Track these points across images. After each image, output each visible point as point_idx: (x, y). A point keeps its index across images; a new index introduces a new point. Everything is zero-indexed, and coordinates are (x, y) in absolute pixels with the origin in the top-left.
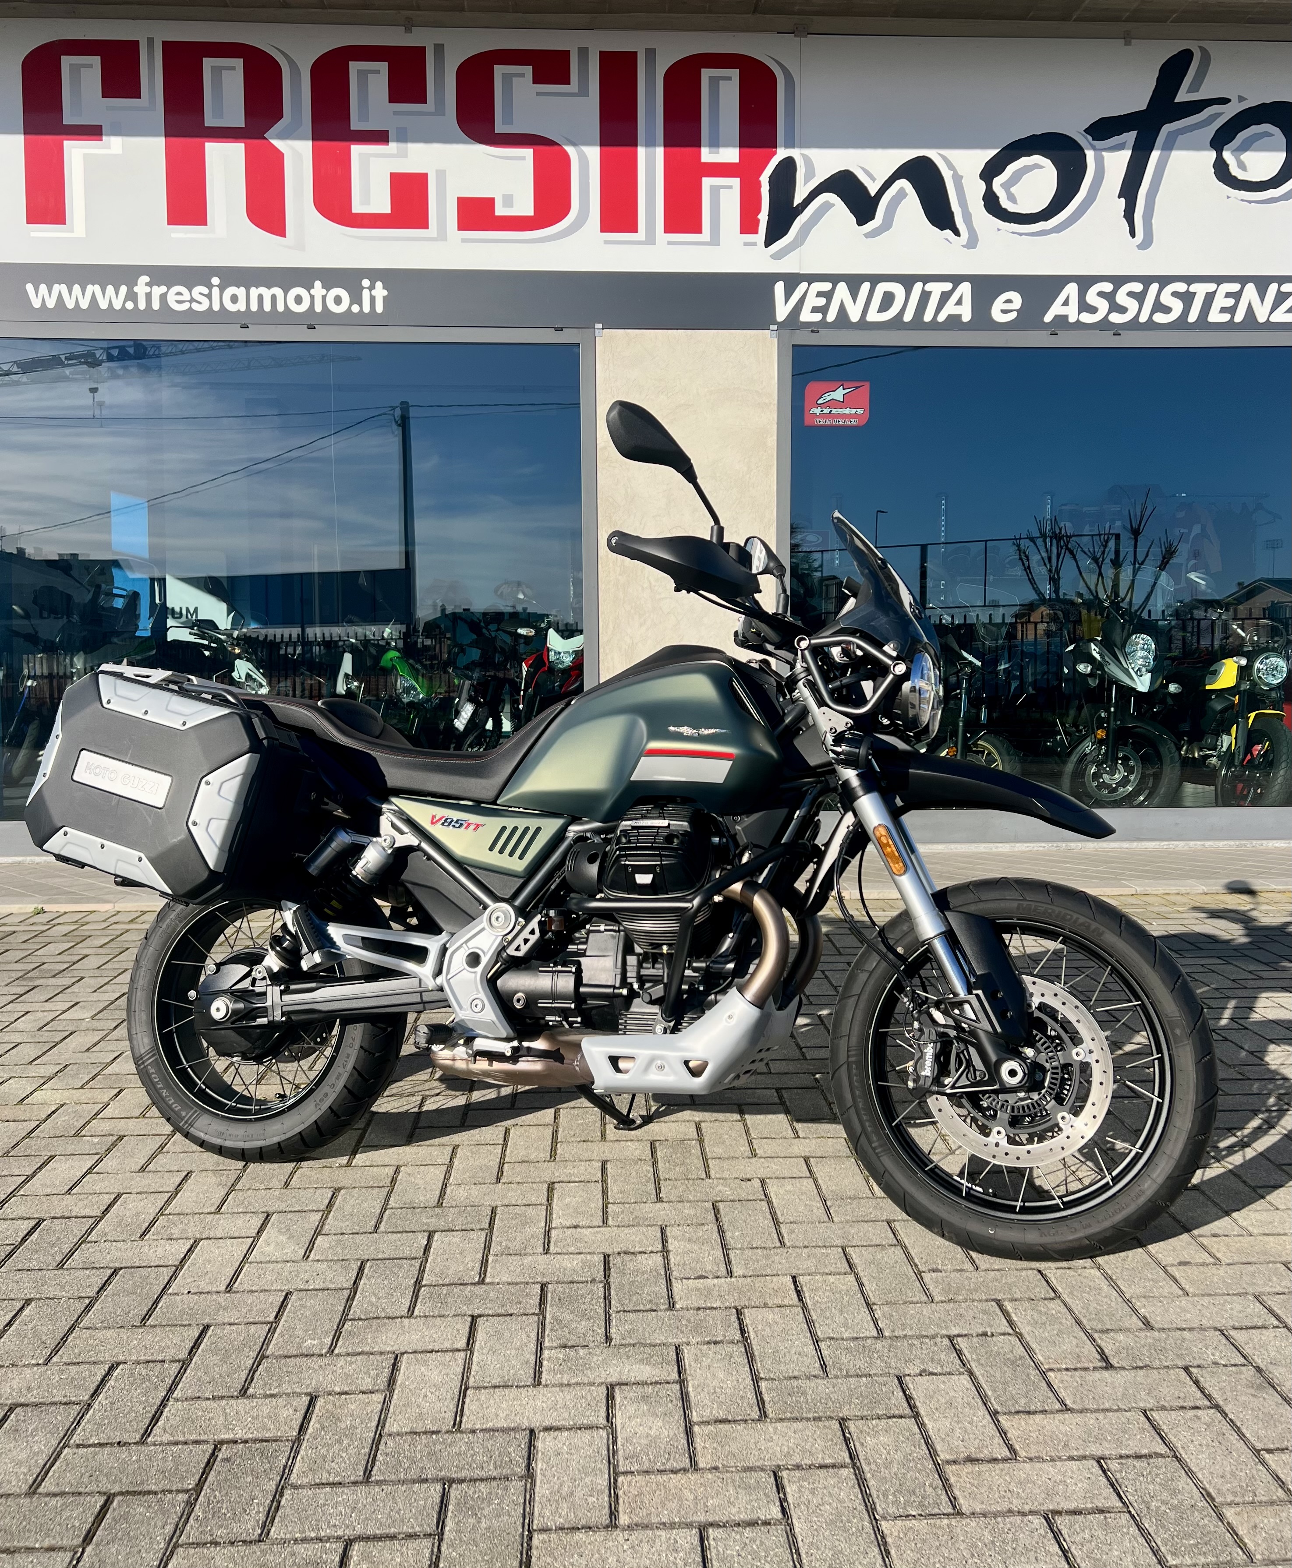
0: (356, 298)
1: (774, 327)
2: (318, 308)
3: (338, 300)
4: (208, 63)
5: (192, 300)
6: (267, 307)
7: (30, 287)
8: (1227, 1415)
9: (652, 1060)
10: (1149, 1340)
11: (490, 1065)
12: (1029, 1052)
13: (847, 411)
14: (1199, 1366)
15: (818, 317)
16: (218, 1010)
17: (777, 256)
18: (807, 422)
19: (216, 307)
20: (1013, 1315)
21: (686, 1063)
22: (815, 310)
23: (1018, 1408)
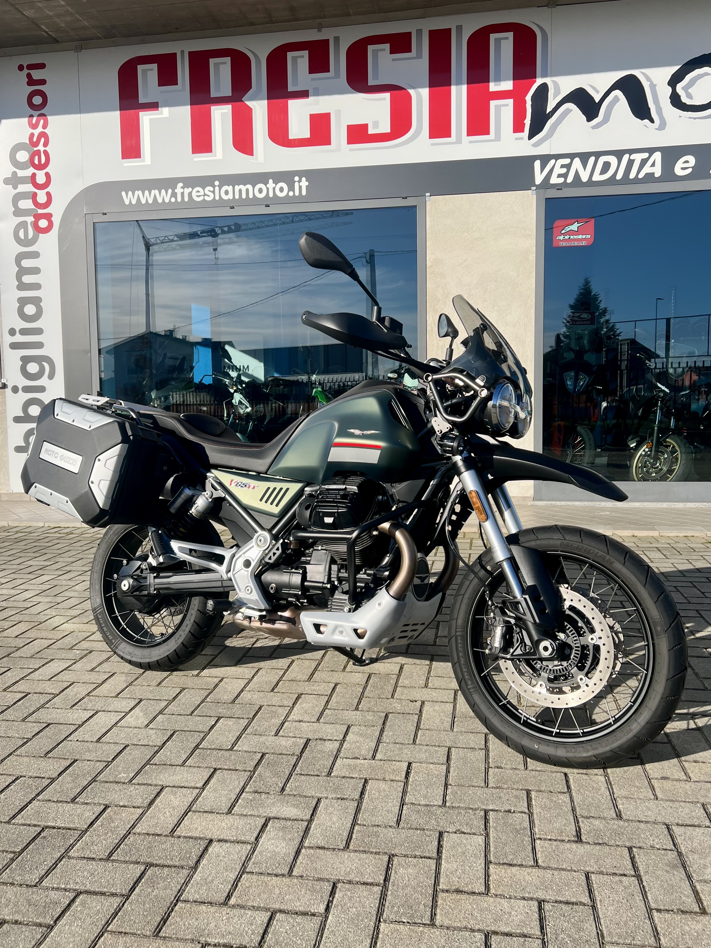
0: (291, 188)
1: (534, 188)
2: (271, 195)
3: (281, 190)
4: (212, 61)
5: (205, 195)
6: (244, 196)
7: (123, 194)
8: (642, 882)
9: (336, 627)
10: (615, 827)
11: (261, 624)
12: (561, 636)
13: (580, 237)
14: (640, 848)
15: (562, 180)
16: (125, 585)
17: (535, 145)
18: (555, 244)
19: (217, 198)
20: (533, 801)
21: (355, 630)
22: (559, 176)
23: (505, 861)
